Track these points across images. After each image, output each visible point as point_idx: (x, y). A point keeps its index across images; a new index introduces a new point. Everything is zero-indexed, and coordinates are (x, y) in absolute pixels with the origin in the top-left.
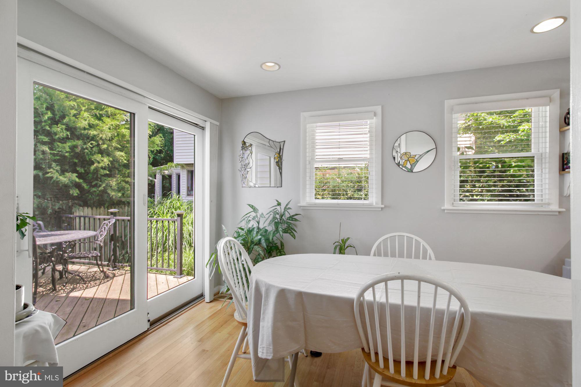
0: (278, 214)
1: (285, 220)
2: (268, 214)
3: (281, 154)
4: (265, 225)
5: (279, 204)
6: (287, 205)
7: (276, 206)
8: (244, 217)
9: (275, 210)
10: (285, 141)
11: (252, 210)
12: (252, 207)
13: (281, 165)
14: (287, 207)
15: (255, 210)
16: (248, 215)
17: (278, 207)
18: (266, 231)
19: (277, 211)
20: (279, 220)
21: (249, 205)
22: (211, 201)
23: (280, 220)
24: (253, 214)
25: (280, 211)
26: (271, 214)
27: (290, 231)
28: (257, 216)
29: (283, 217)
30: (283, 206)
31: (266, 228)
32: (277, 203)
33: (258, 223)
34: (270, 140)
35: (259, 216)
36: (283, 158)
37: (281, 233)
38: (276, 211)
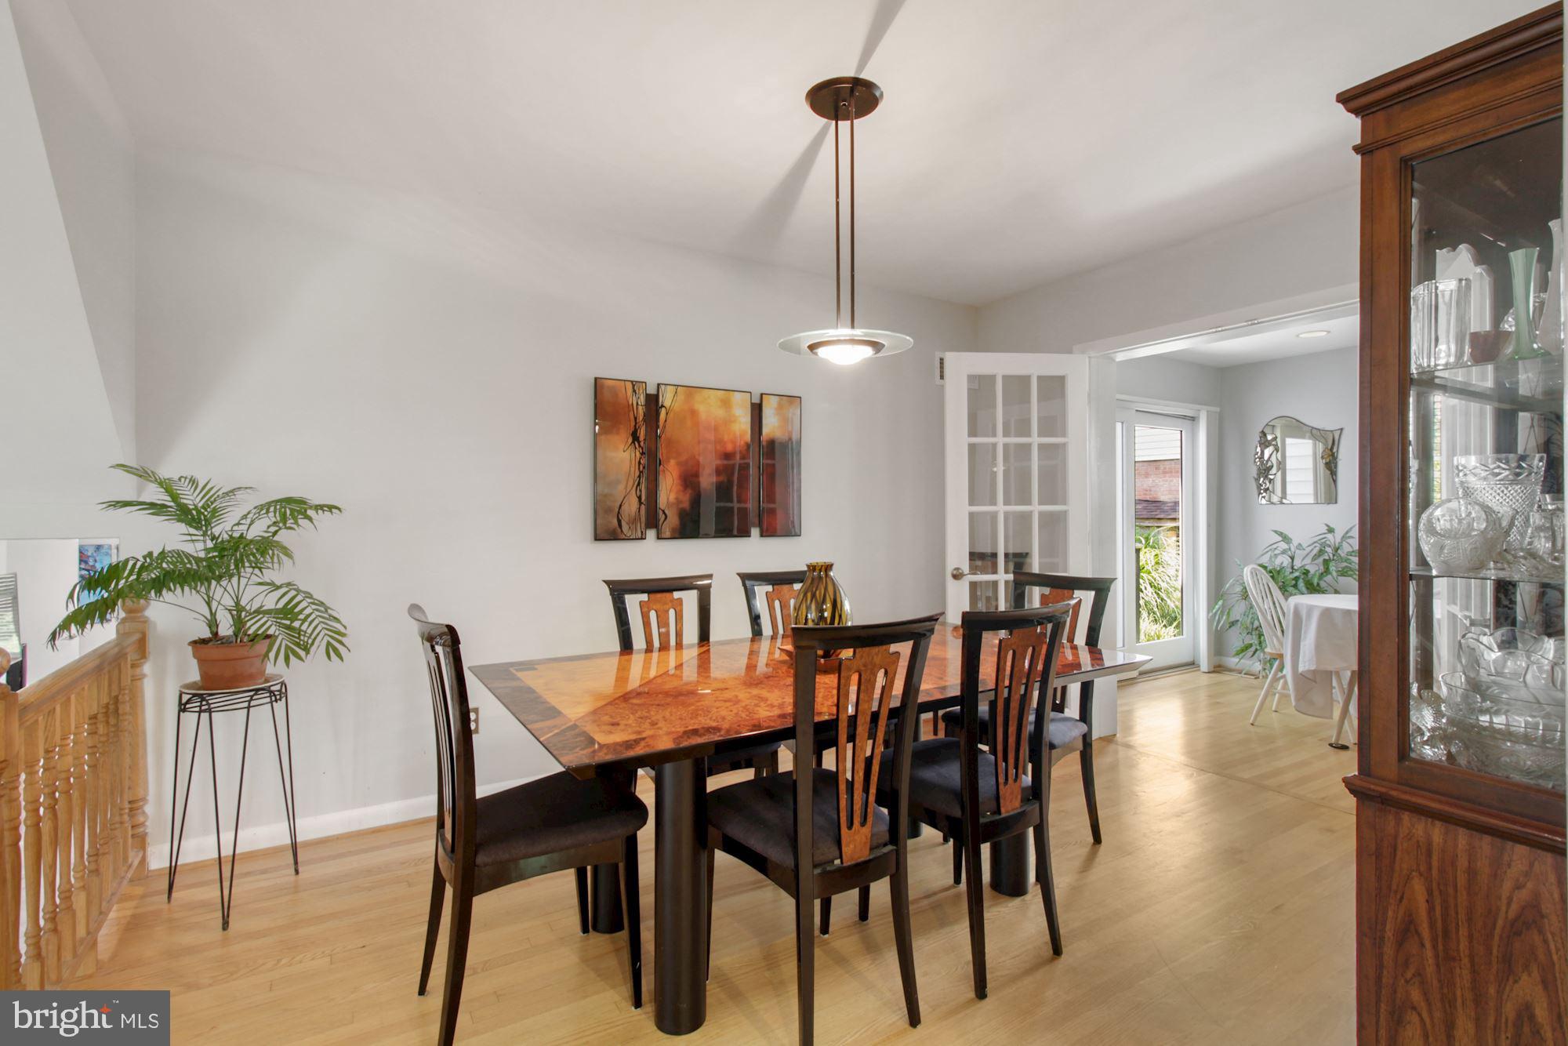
0: (1330, 546)
1: (1342, 555)
2: (1309, 546)
3: (1335, 450)
4: (1305, 562)
5: (1331, 530)
6: (1347, 533)
7: (1325, 534)
8: (1268, 549)
9: (1324, 540)
10: (1342, 429)
11: (1281, 539)
12: (1281, 534)
13: (1336, 467)
14: (1348, 535)
15: (1286, 539)
16: (1275, 546)
17: (1330, 536)
18: (1307, 572)
19: (1328, 542)
20: (1331, 556)
21: (1276, 532)
22: (1209, 525)
23: (1334, 555)
24: (1284, 546)
25: (1332, 542)
26: (1315, 547)
27: (1352, 573)
28: (1290, 549)
29: (1339, 551)
30: (1339, 535)
31: (1306, 568)
32: (1327, 528)
33: (1292, 558)
34: (1313, 428)
35: (1293, 549)
36: (1340, 456)
37: (1334, 574)
38: (1325, 542)
